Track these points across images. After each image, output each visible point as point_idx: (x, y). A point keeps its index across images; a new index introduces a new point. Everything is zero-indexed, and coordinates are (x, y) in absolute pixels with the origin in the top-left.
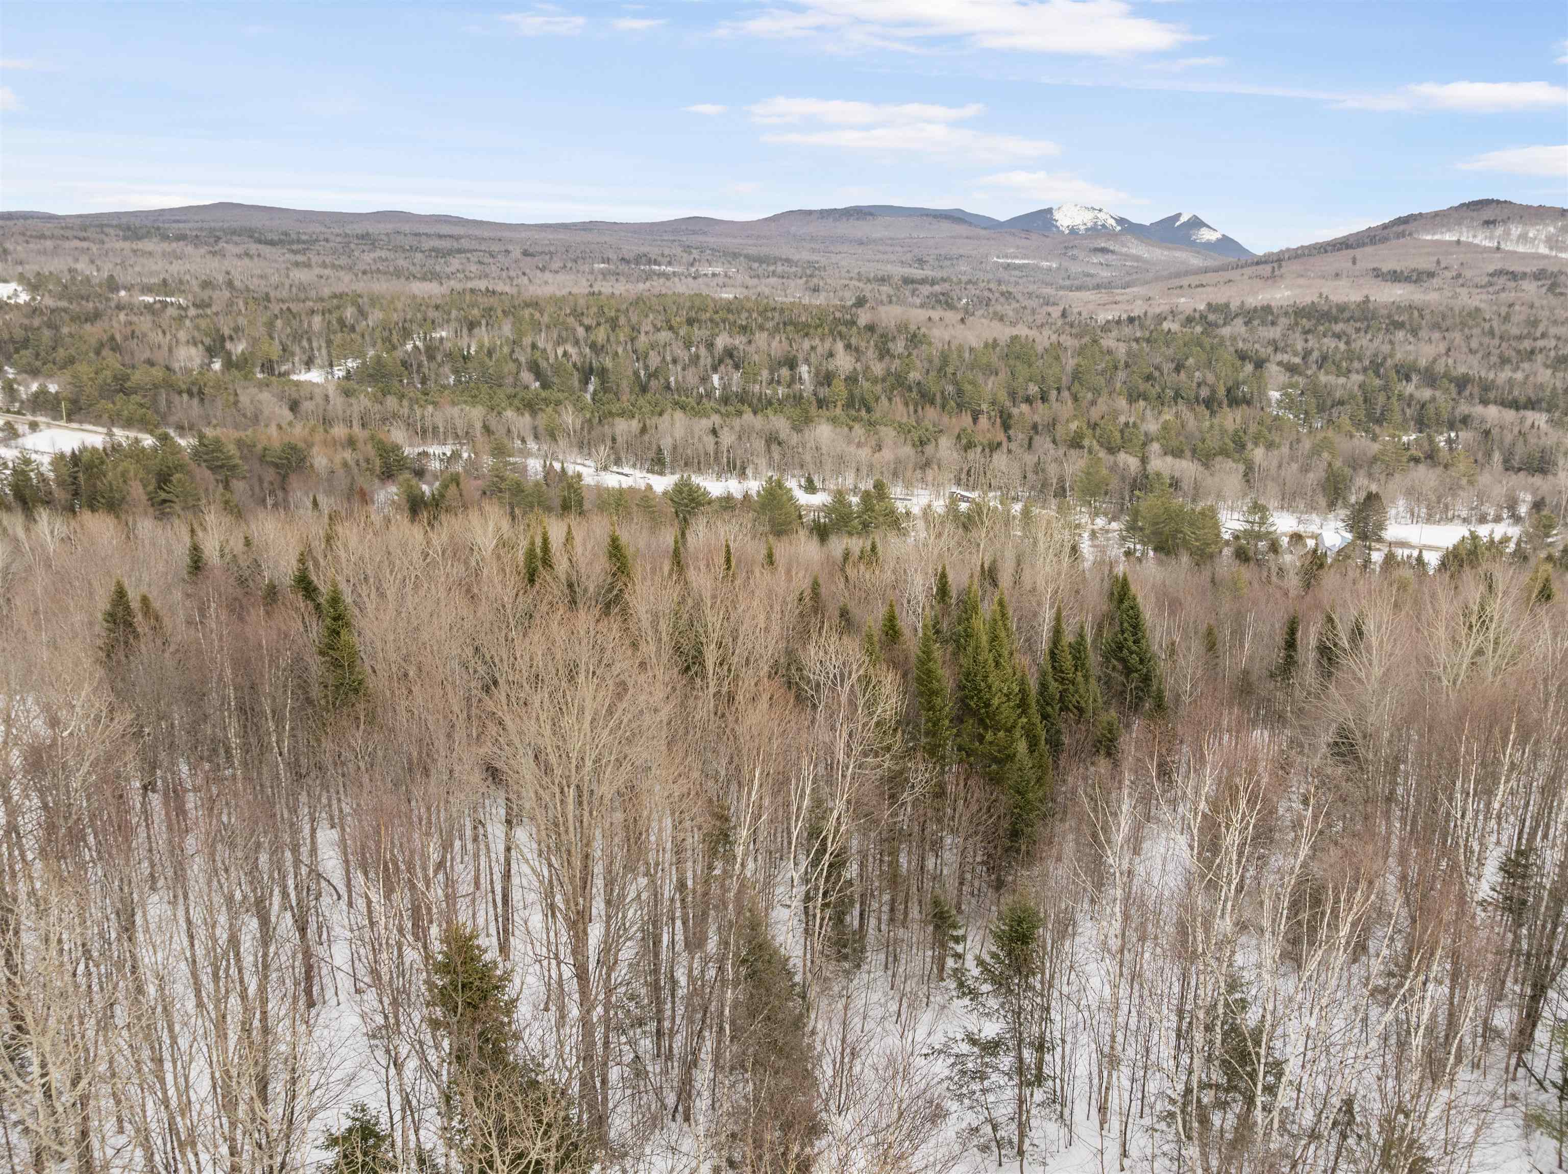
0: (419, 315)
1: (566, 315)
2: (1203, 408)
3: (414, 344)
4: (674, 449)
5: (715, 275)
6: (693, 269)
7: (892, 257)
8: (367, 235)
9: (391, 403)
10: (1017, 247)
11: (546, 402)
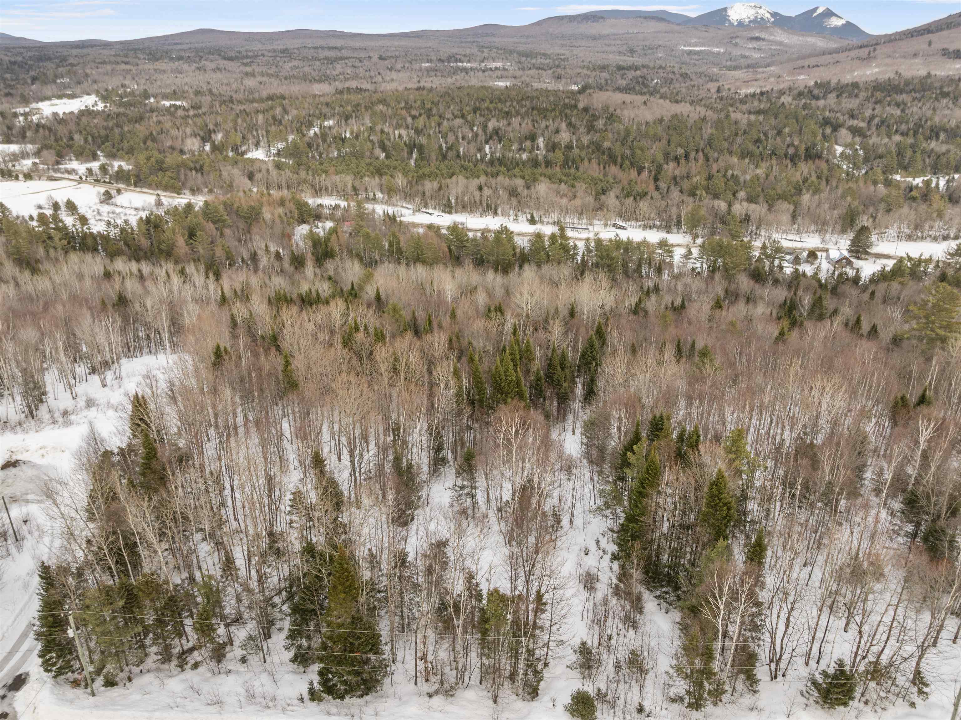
0: (317, 112)
1: (401, 109)
2: (788, 161)
3: (314, 130)
4: (457, 199)
5: (496, 68)
6: (483, 65)
7: (614, 49)
8: (287, 49)
9: (303, 173)
10: (699, 38)
11: (388, 167)
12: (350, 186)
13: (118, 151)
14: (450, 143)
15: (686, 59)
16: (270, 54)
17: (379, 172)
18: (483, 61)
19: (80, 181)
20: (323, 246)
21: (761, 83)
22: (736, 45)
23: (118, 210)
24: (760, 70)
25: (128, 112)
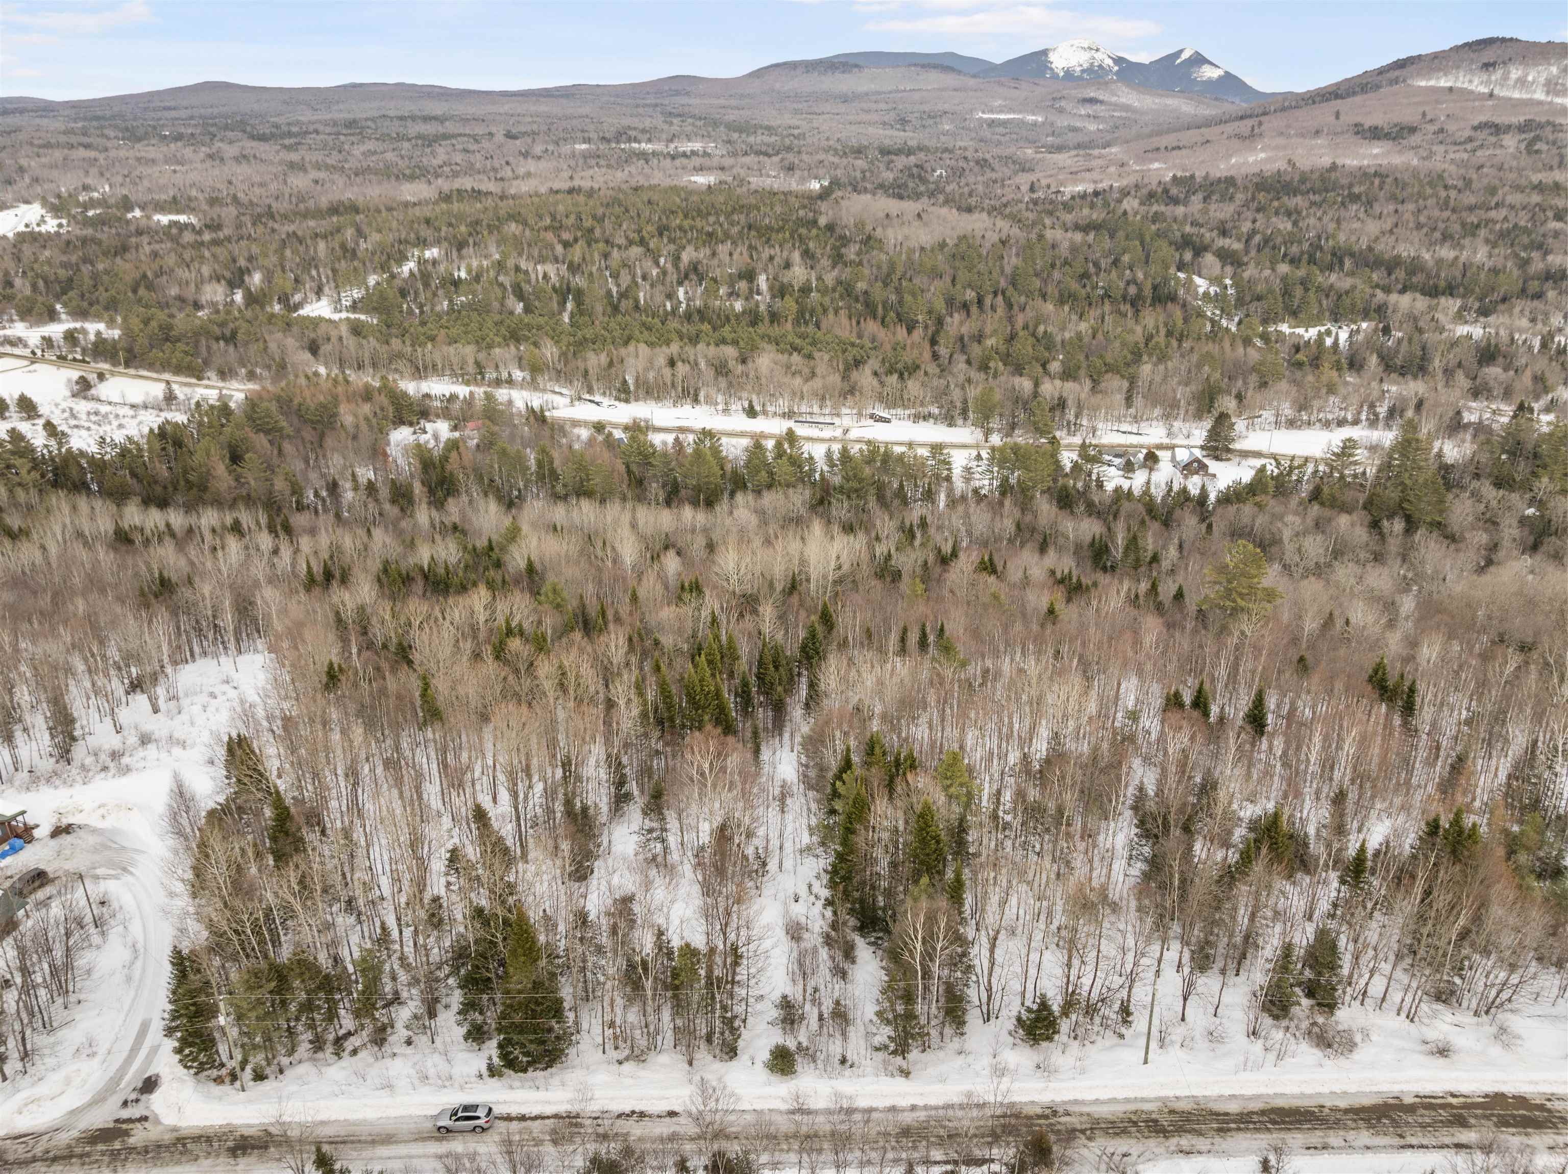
0: (412, 235)
1: (546, 229)
2: (1128, 306)
3: (410, 266)
4: (637, 379)
5: (694, 153)
6: (672, 146)
7: (874, 117)
8: (355, 121)
9: (396, 343)
10: (1005, 99)
11: (529, 327)
12: (471, 361)
13: (91, 304)
14: (624, 286)
15: (986, 133)
16: (328, 130)
17: (514, 337)
18: (671, 141)
19: (33, 359)
20: (439, 470)
21: (1095, 175)
22: (1061, 111)
23: (104, 409)
24: (1096, 152)
25: (99, 235)
